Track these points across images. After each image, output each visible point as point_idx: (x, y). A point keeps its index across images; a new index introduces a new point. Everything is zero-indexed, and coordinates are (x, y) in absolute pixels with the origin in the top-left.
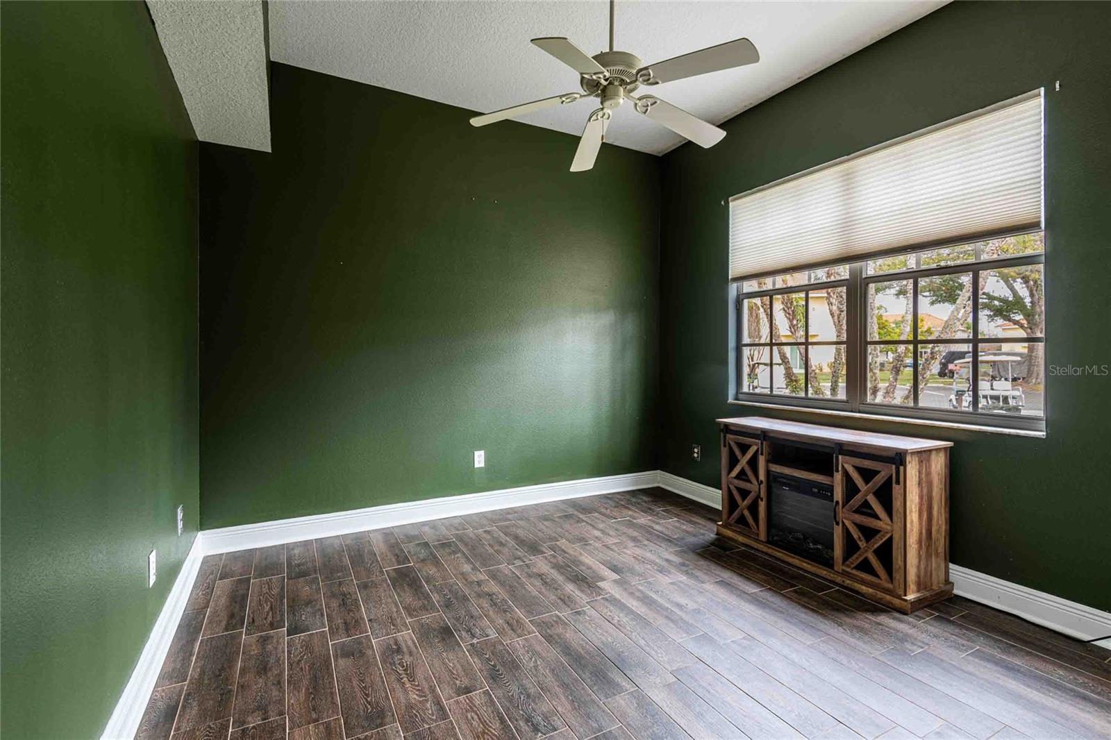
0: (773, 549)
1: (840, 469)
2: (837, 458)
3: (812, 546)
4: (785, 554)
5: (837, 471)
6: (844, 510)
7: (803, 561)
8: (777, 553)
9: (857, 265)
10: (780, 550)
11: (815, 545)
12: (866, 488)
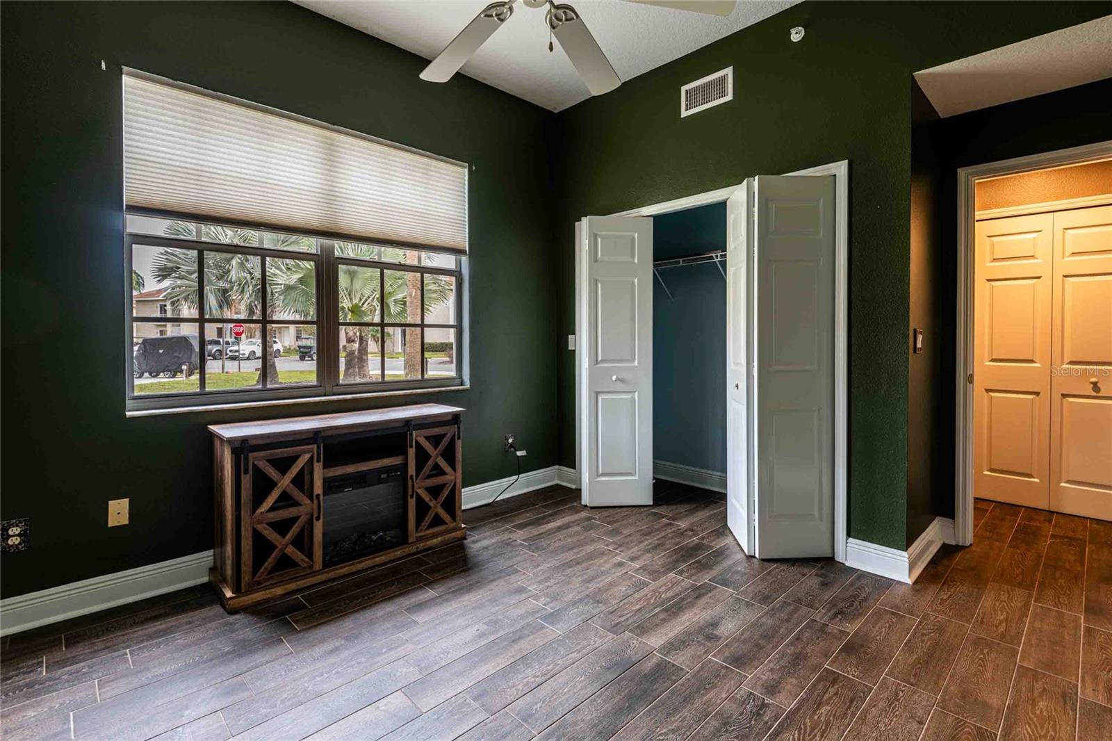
0: (333, 570)
1: (414, 443)
2: (411, 434)
3: (374, 538)
4: (350, 565)
5: (411, 446)
6: (418, 481)
7: (373, 558)
8: (341, 571)
9: (327, 242)
10: (344, 565)
11: (377, 535)
12: (436, 452)
